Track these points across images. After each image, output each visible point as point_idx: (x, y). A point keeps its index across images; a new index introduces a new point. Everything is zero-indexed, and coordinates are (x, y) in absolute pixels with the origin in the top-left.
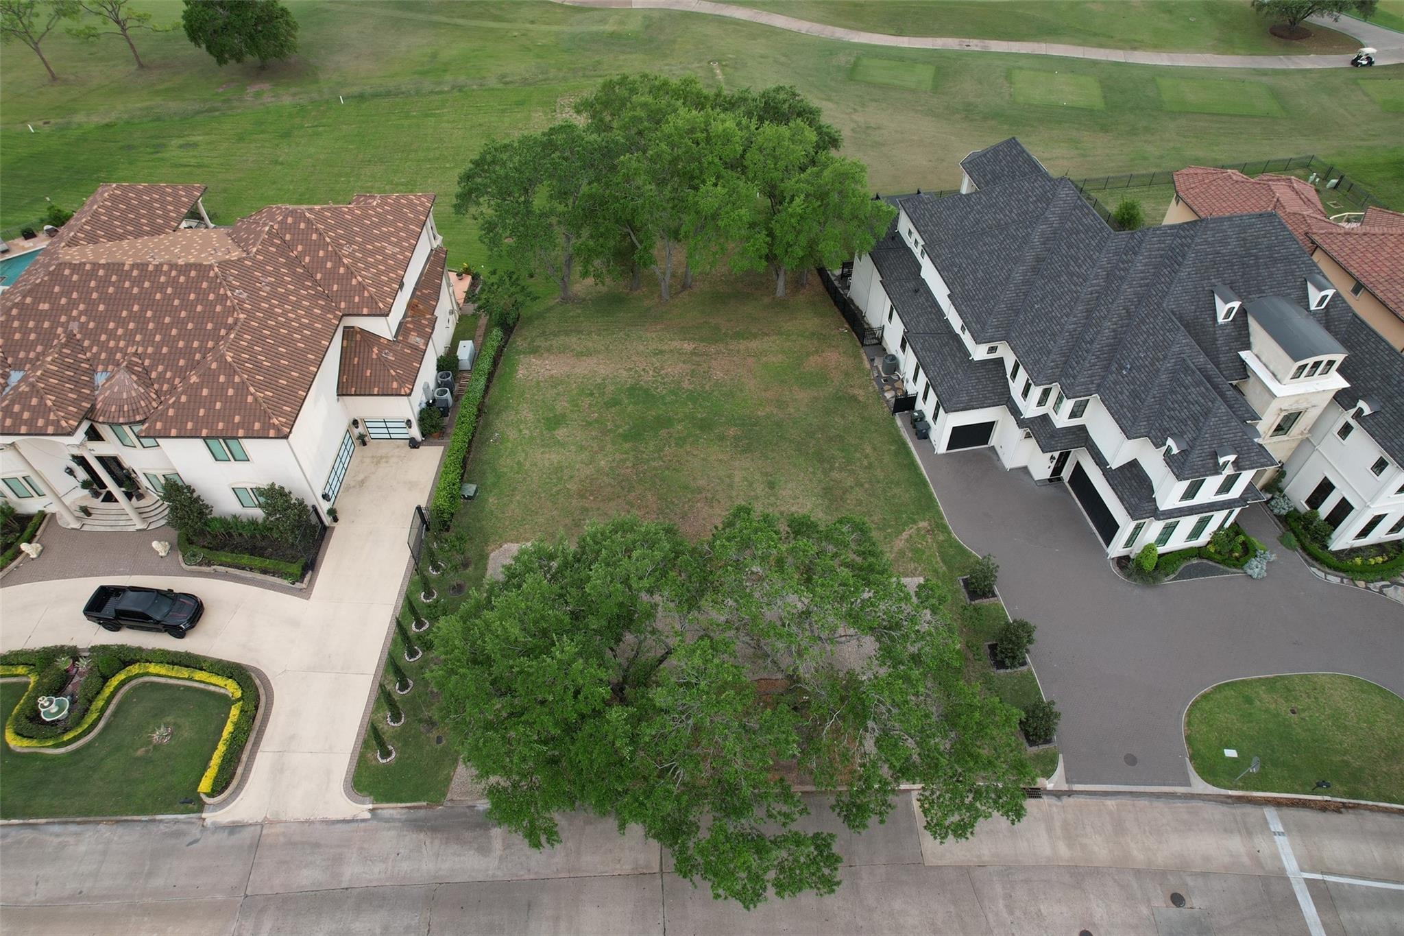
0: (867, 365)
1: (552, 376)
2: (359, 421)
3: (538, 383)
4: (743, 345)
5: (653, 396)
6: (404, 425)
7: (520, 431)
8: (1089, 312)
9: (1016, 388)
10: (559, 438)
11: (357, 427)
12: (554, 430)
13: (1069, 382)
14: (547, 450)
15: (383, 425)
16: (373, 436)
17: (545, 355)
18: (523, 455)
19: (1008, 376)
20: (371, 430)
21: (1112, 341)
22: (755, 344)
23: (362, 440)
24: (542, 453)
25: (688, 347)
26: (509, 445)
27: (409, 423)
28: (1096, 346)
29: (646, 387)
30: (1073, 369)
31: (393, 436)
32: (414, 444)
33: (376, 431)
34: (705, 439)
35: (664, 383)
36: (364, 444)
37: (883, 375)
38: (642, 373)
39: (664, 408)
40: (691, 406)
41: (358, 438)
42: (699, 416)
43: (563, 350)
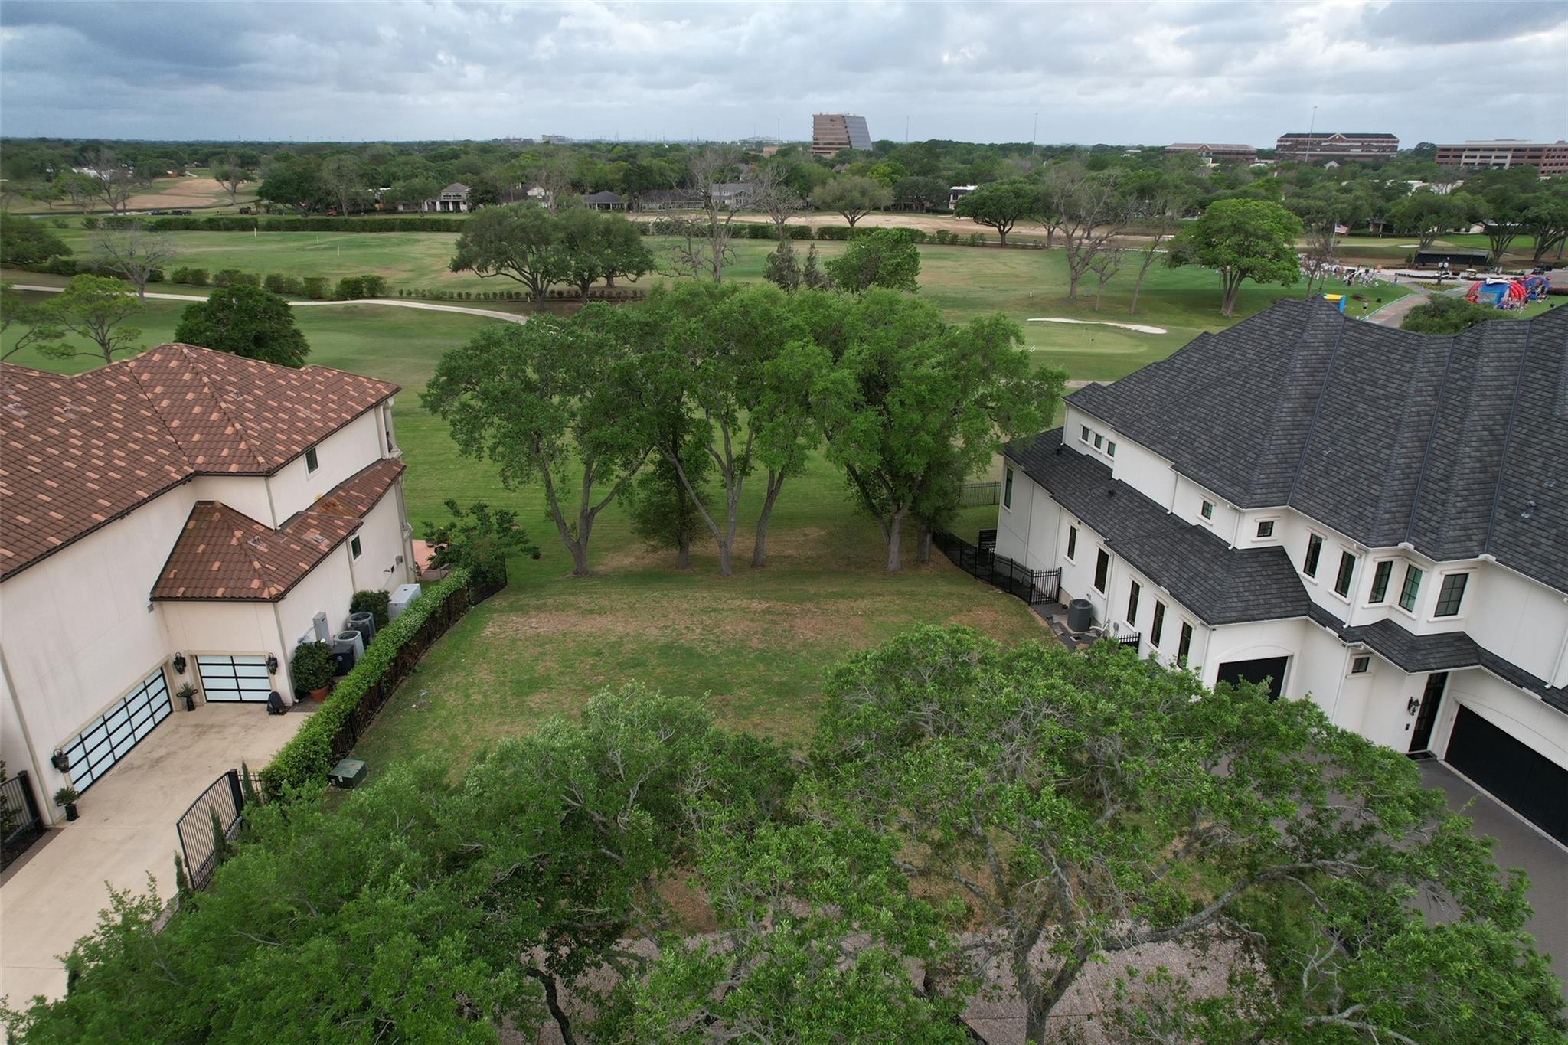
0: (1043, 623)
1: (538, 635)
2: (188, 661)
3: (514, 641)
4: (843, 605)
5: (700, 656)
6: (263, 671)
7: (468, 696)
8: (1424, 443)
9: (1320, 588)
10: (533, 705)
11: (181, 671)
12: (527, 695)
13: (1426, 539)
14: (508, 720)
15: (228, 671)
16: (211, 696)
17: (533, 613)
18: (464, 726)
19: (1300, 570)
20: (209, 683)
21: (1482, 476)
22: (861, 604)
23: (189, 699)
24: (497, 725)
25: (756, 605)
26: (444, 713)
27: (272, 664)
28: (1457, 482)
29: (687, 645)
30: (1427, 521)
31: (246, 696)
32: (276, 706)
33: (218, 683)
34: (785, 708)
35: (719, 642)
36: (191, 706)
37: (1072, 632)
38: (684, 631)
39: (717, 669)
40: (762, 668)
41: (180, 695)
42: (776, 679)
43: (560, 608)
